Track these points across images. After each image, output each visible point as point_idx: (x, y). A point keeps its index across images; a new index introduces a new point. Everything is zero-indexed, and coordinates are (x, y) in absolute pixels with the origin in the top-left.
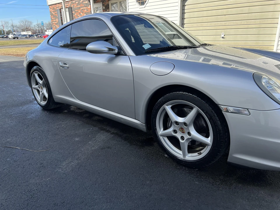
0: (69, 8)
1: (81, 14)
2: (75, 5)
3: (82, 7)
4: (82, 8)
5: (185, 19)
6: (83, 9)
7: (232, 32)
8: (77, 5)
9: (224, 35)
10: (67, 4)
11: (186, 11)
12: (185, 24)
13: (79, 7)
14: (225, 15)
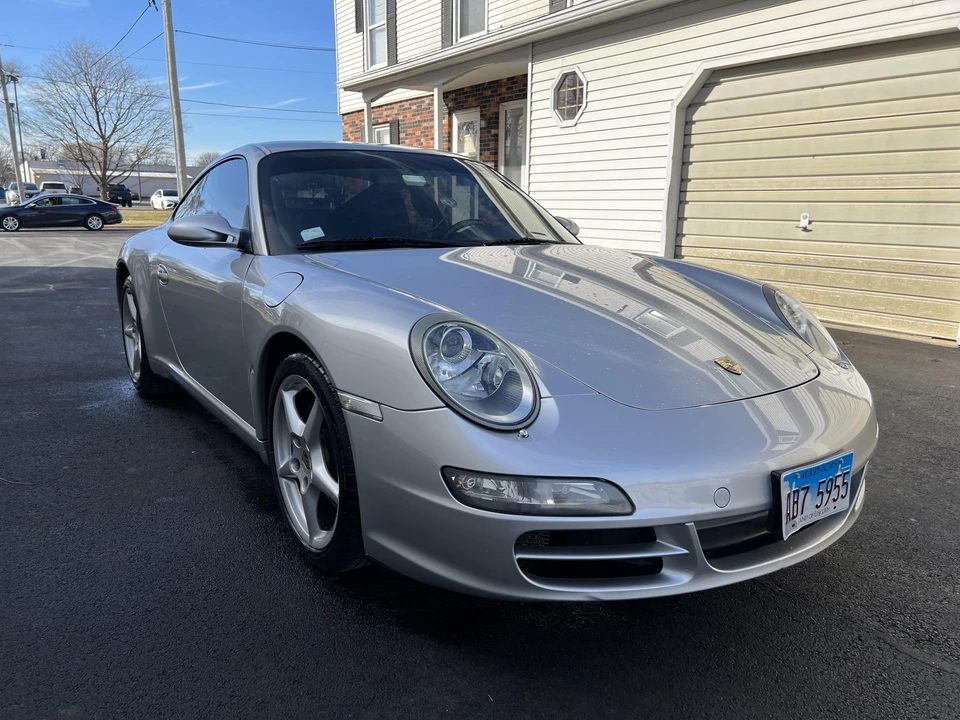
0: (392, 124)
1: (422, 140)
2: (408, 115)
3: (425, 121)
4: (425, 124)
5: (691, 163)
6: (427, 128)
7: (835, 210)
8: (414, 115)
9: (810, 222)
10: (389, 112)
11: (694, 140)
12: (690, 180)
13: (419, 122)
14: (814, 156)
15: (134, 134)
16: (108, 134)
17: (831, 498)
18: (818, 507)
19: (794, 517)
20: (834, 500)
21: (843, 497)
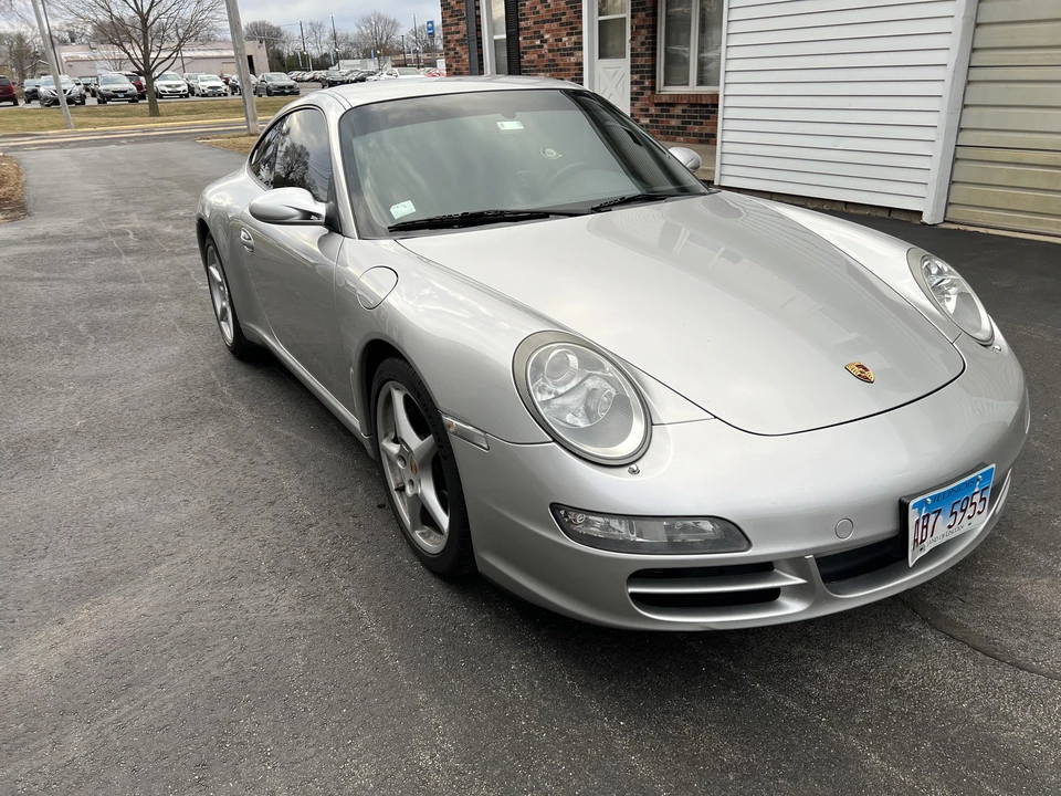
15: (176, 7)
16: (145, 11)
17: (967, 515)
18: (950, 527)
19: (922, 541)
20: (969, 517)
21: (979, 513)
